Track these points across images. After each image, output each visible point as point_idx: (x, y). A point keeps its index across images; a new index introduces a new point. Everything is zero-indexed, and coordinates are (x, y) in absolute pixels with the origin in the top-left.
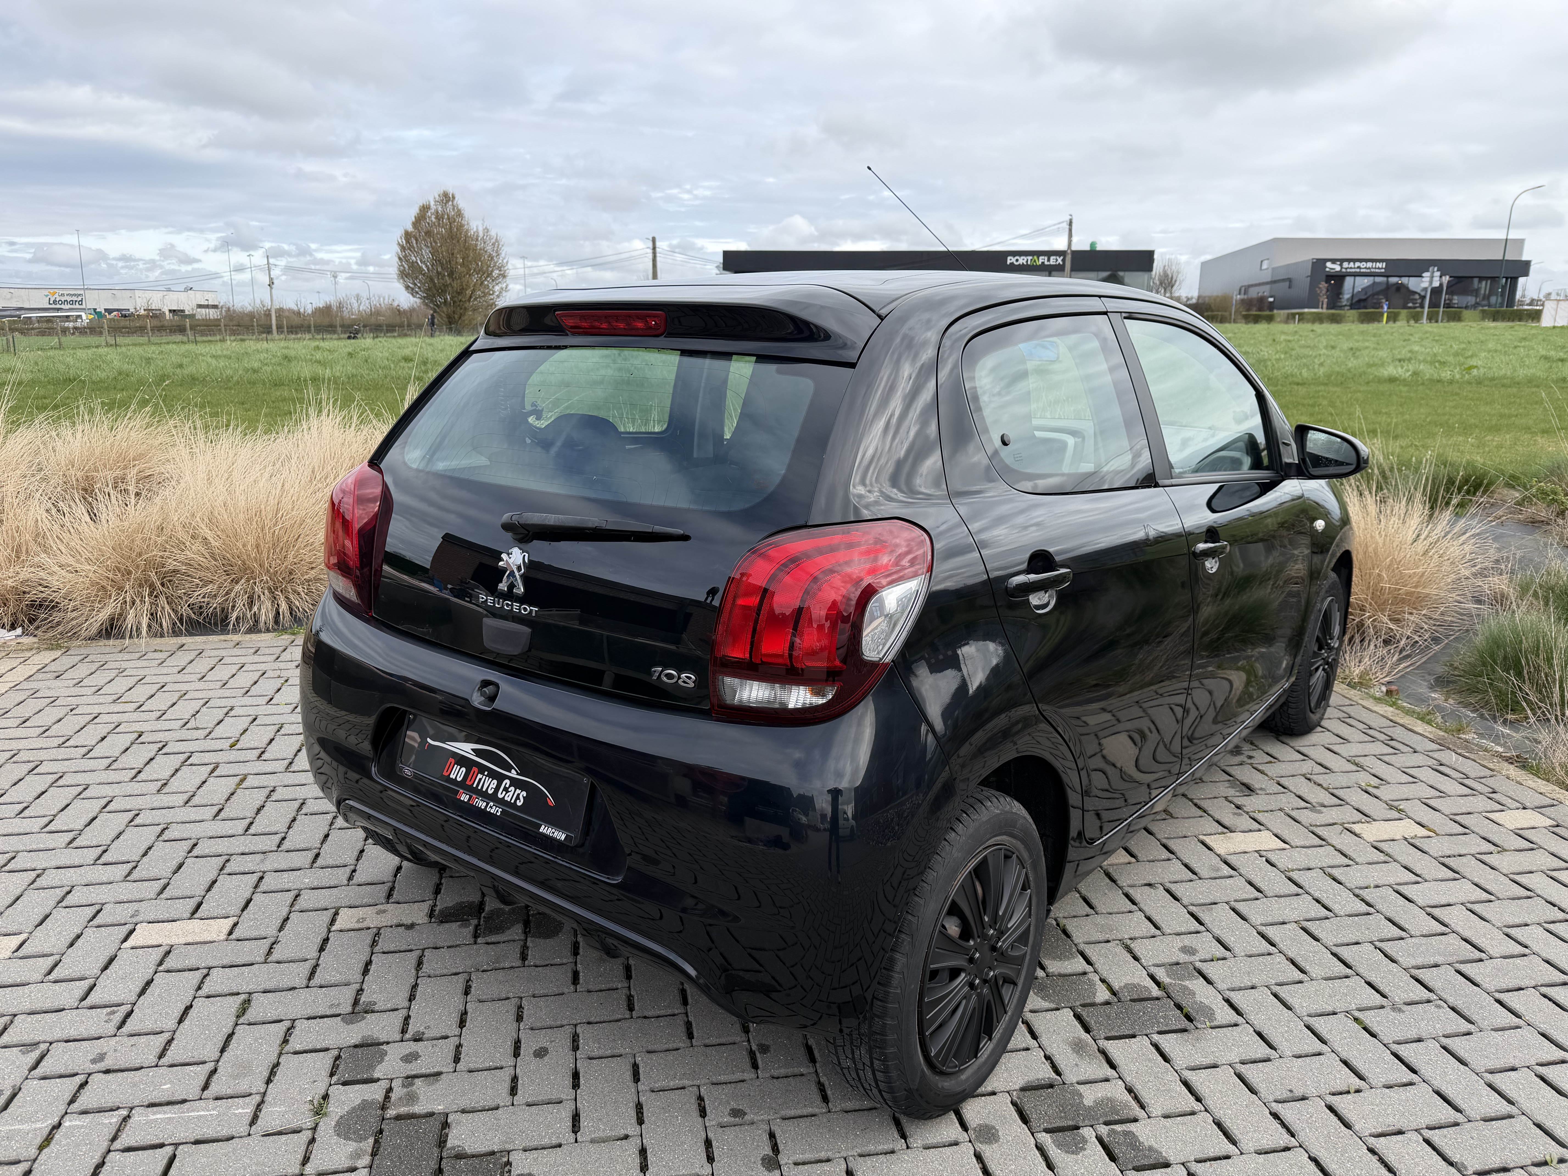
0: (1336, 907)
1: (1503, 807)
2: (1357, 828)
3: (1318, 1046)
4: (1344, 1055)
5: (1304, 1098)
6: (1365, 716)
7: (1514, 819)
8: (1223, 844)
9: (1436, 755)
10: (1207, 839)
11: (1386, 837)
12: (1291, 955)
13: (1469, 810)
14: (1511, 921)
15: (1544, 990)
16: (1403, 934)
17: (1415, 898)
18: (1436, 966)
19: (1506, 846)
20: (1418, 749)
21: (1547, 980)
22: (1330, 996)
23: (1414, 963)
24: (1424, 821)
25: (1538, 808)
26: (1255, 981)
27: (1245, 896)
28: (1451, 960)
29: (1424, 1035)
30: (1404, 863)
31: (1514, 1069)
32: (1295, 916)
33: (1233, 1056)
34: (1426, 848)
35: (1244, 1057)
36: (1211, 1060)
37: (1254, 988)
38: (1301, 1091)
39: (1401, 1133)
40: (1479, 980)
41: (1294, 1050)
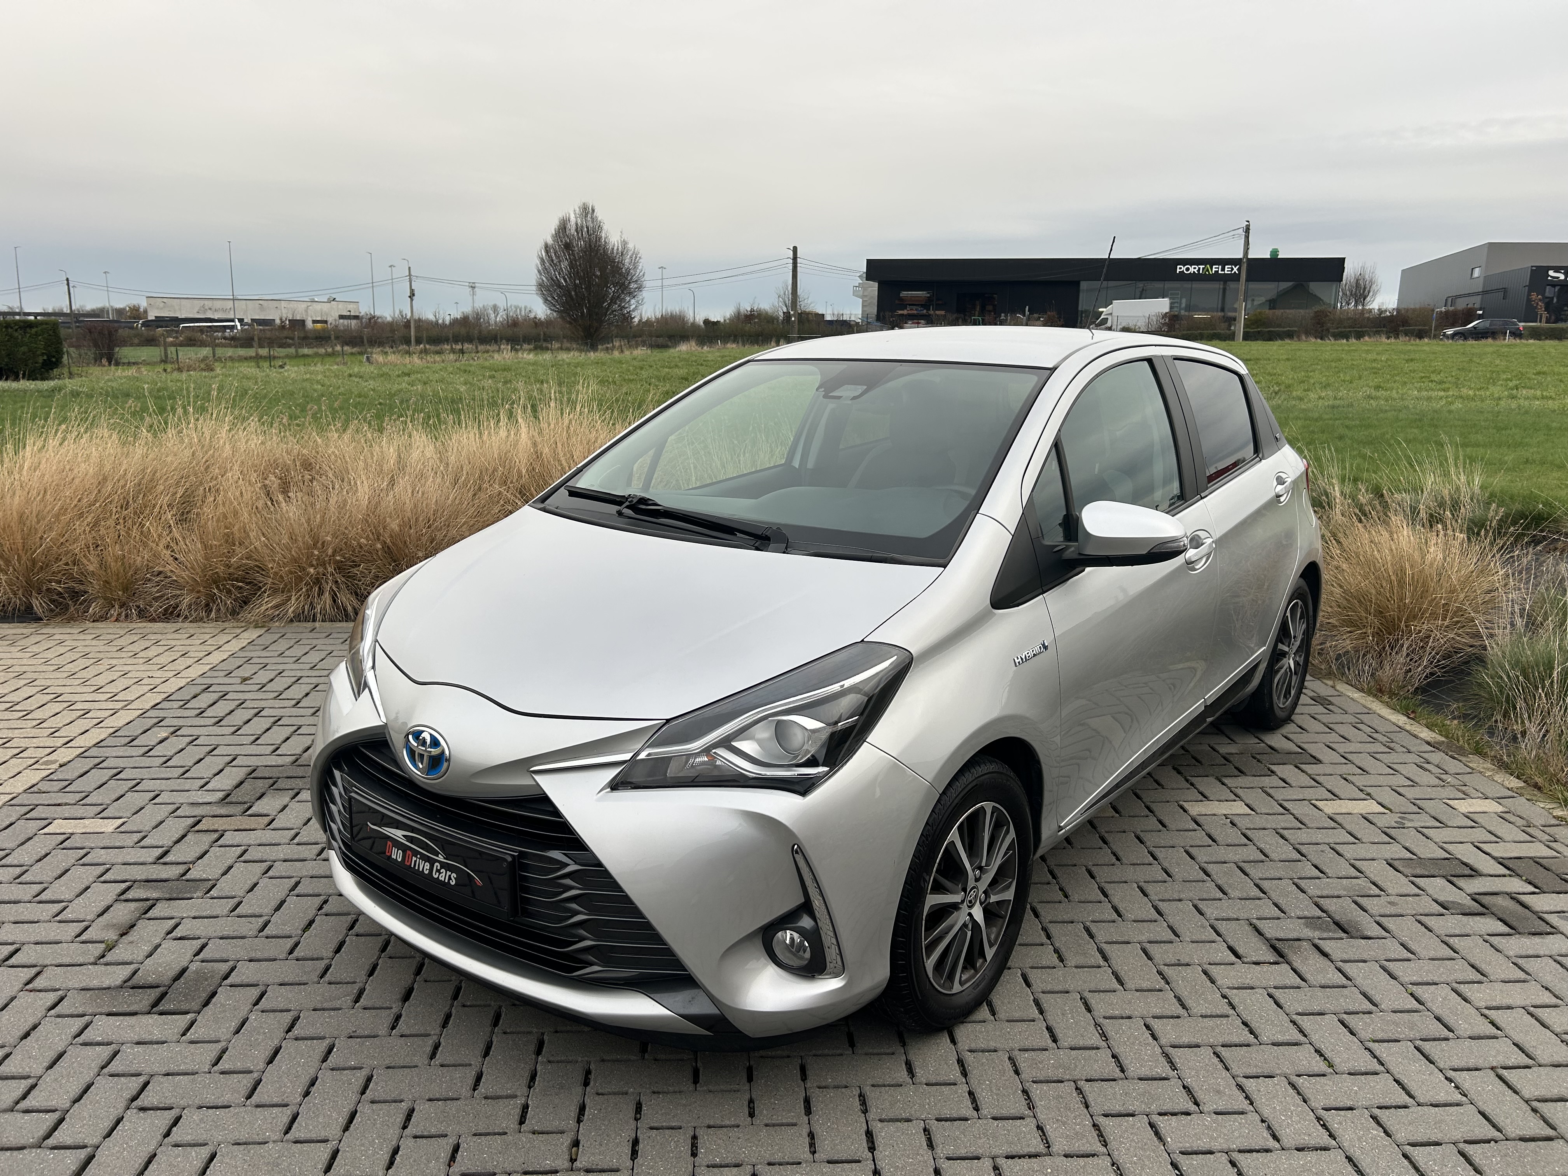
0: (1273, 856)
1: (1466, 796)
2: (1320, 804)
3: (1214, 937)
4: (1231, 943)
5: (1188, 965)
6: (1376, 723)
7: (1468, 805)
8: (1195, 809)
9: (1425, 755)
10: (1185, 805)
11: (1344, 811)
12: (1220, 882)
13: (1432, 797)
15: (1418, 917)
16: (1321, 875)
17: (1345, 854)
18: (1338, 897)
19: (1449, 824)
20: (1412, 749)
21: (1426, 911)
22: (1239, 909)
23: (1320, 894)
24: (1386, 802)
25: (1497, 799)
26: (1182, 896)
27: (1201, 844)
28: (1352, 893)
29: (1303, 937)
30: (1350, 829)
31: (1365, 961)
32: (1237, 858)
33: (1144, 938)
34: (1375, 820)
35: (1152, 939)
36: (1126, 939)
37: (1180, 900)
38: (1187, 960)
39: (1252, 988)
40: (1368, 908)
41: (1194, 938)
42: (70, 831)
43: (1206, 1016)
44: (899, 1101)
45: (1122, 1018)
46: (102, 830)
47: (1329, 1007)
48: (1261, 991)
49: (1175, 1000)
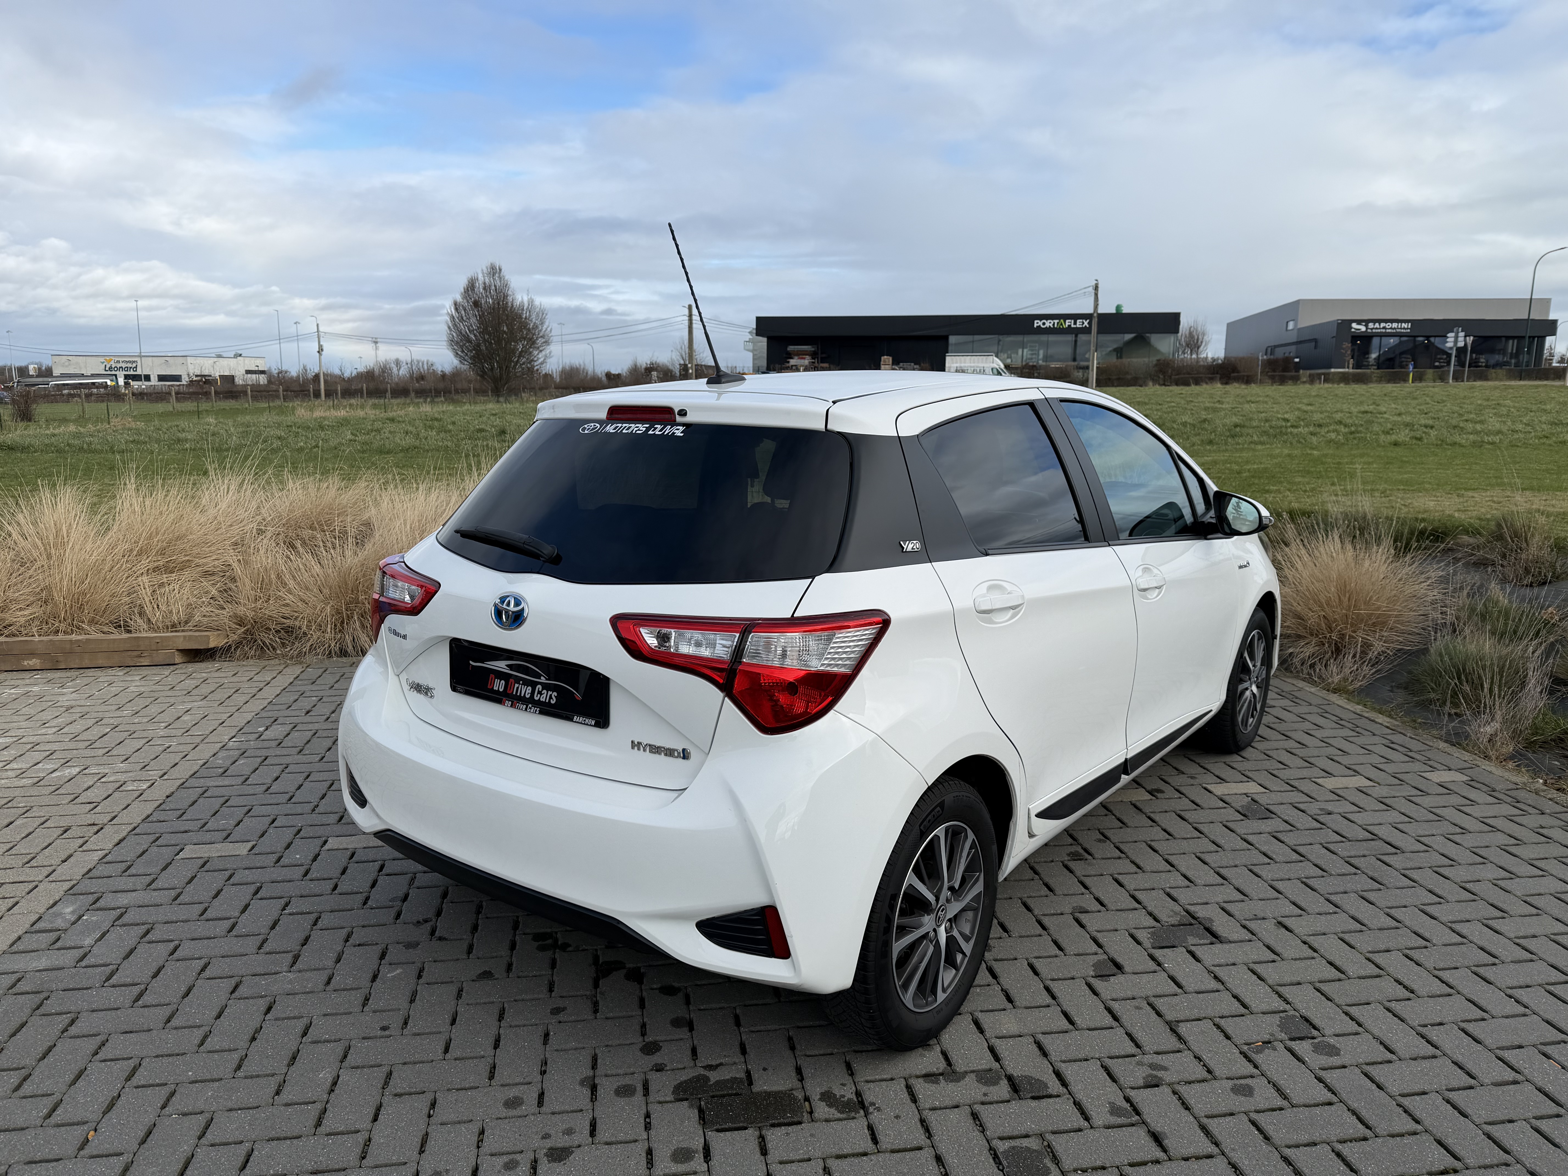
0: (1298, 825)
1: (1433, 769)
2: (1319, 781)
3: (1276, 895)
4: (1293, 899)
5: (1264, 919)
6: (1338, 712)
7: (1439, 776)
8: (1220, 789)
9: (1389, 737)
10: (1209, 787)
11: (1341, 786)
12: (1263, 850)
13: (1408, 771)
14: (1422, 833)
15: (1434, 869)
16: (1344, 839)
17: (1356, 820)
18: (1364, 856)
19: (1430, 792)
20: (1376, 733)
21: (1439, 864)
22: (1288, 871)
23: (1349, 854)
24: (1372, 777)
25: (1460, 770)
26: (1237, 862)
27: (1234, 819)
28: (1374, 853)
29: (1348, 890)
30: (1352, 801)
31: (1405, 907)
32: (1268, 829)
33: (1220, 899)
34: (1370, 792)
35: (1226, 899)
36: (1205, 900)
37: (1236, 866)
38: (1262, 915)
39: (1324, 934)
40: (1392, 863)
41: (1261, 896)
42: (207, 855)
43: (1296, 959)
44: (1070, 1045)
45: (1227, 965)
46: (237, 853)
47: (1391, 945)
48: (1333, 936)
49: (1265, 949)
